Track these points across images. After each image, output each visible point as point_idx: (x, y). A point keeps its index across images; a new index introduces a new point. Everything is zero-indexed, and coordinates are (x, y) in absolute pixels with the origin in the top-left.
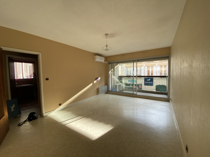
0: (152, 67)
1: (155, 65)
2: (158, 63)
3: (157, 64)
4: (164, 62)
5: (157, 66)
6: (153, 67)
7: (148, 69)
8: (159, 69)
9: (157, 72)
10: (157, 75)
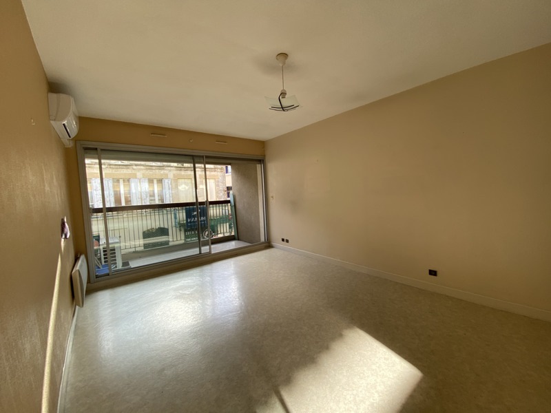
0: (127, 181)
1: (135, 176)
2: (142, 172)
3: (139, 175)
4: (157, 171)
5: (140, 179)
6: (129, 180)
7: (114, 187)
8: (145, 186)
9: (144, 196)
10: (144, 204)
